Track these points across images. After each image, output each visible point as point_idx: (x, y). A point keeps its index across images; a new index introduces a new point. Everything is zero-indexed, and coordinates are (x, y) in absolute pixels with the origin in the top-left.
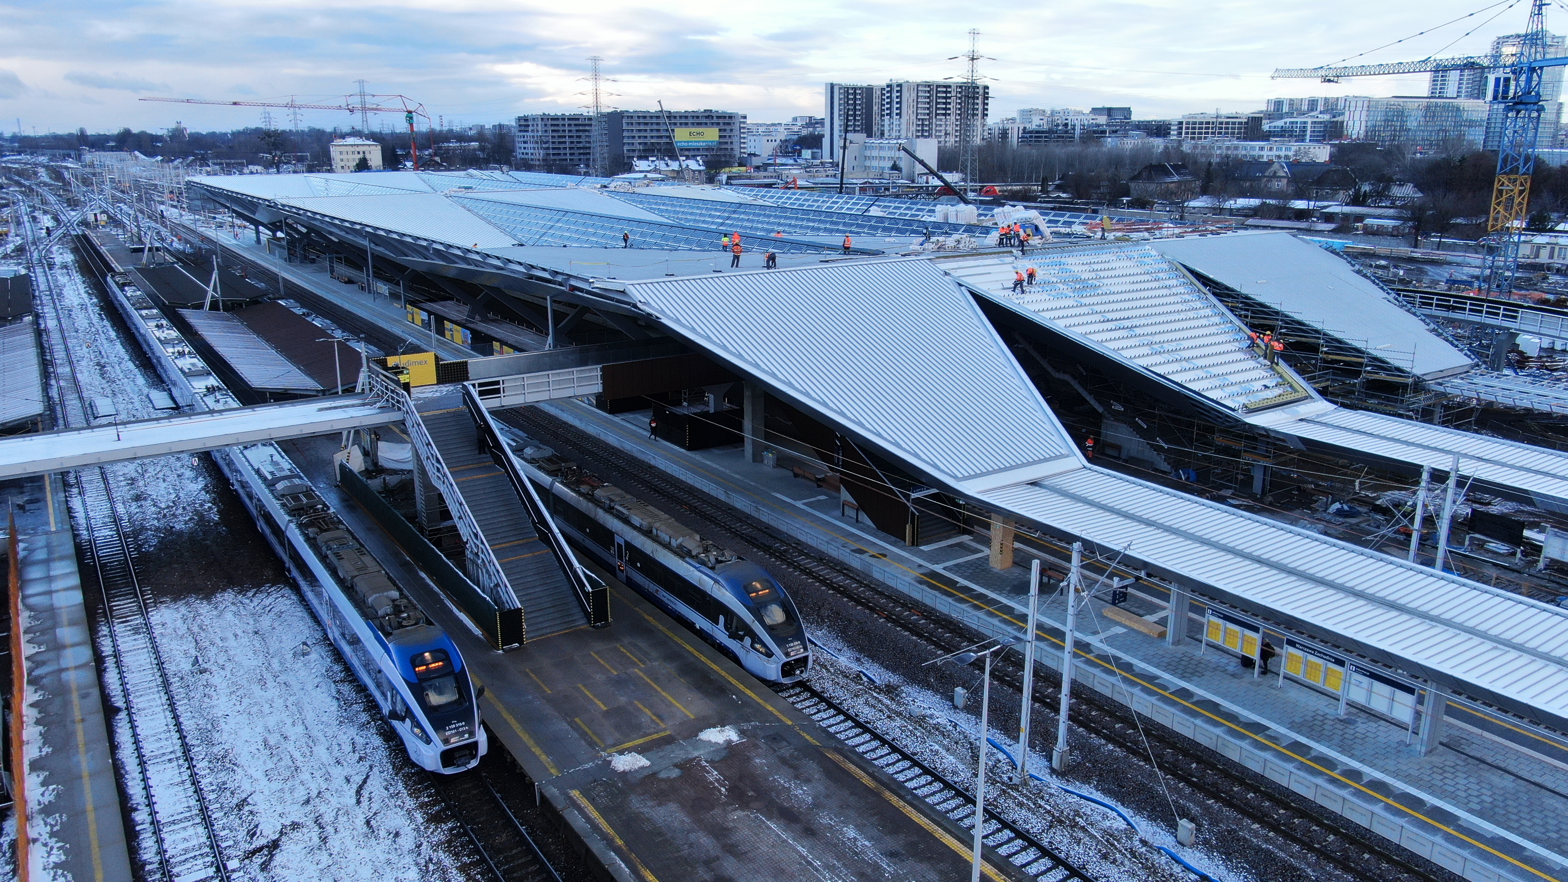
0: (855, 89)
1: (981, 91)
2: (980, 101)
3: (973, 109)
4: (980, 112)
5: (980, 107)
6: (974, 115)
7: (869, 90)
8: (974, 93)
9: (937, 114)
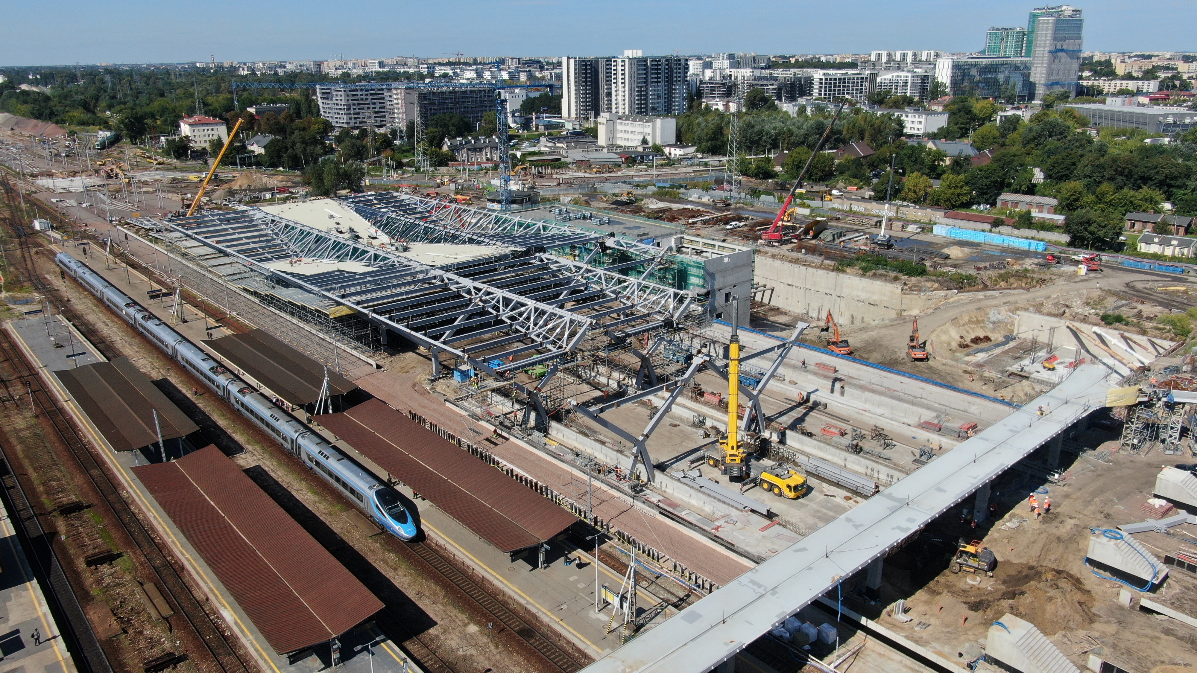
0: (587, 61)
1: (683, 63)
2: (682, 70)
7: (597, 61)
8: (677, 64)
9: (651, 82)
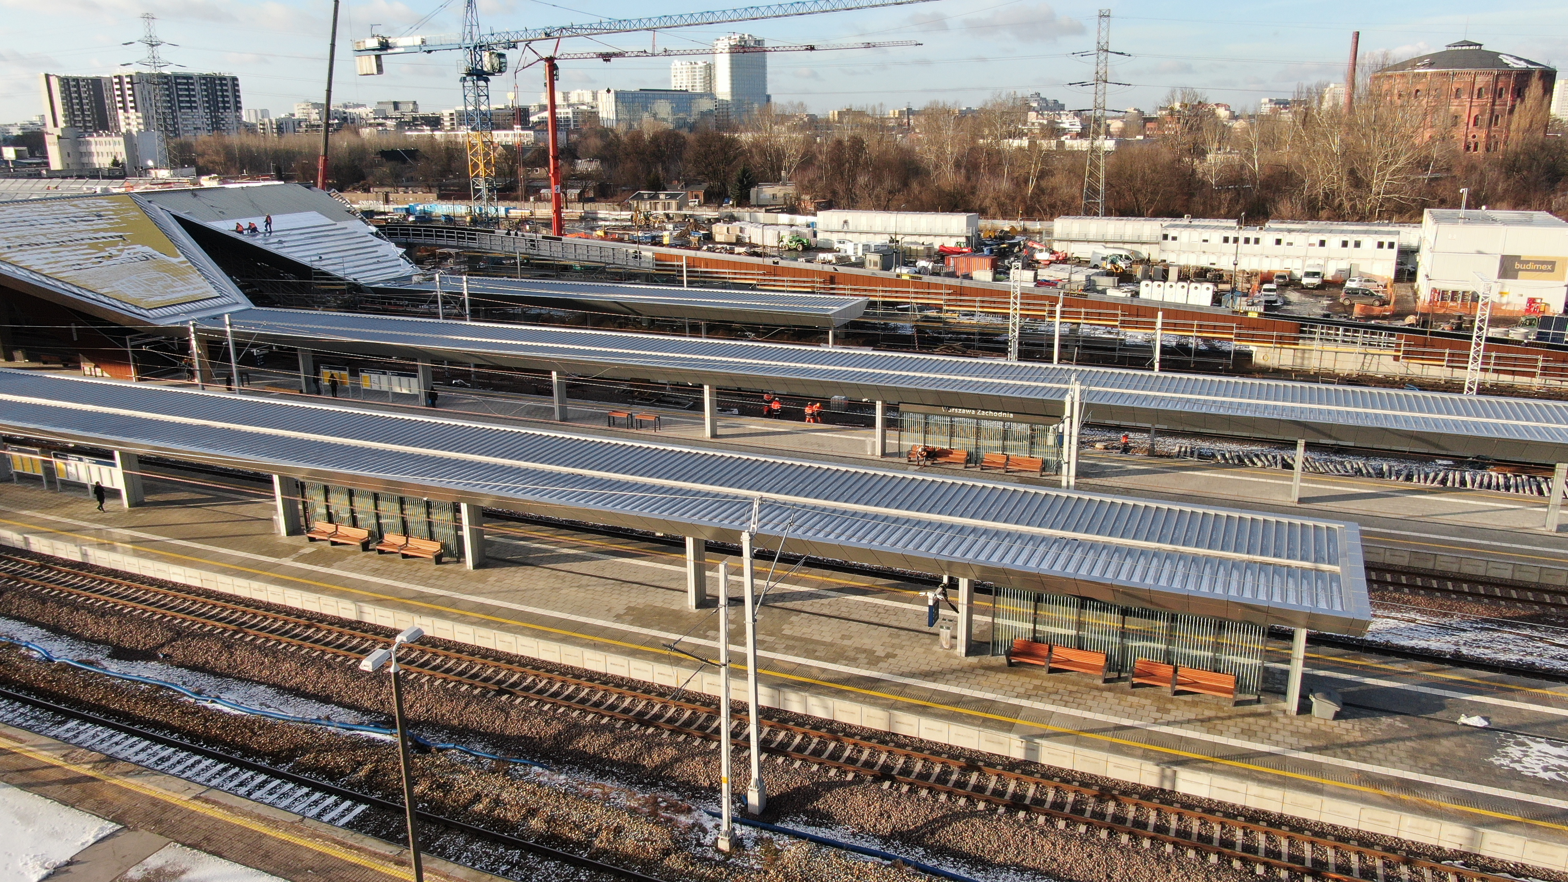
0: (76, 80)
1: (230, 83)
2: (229, 94)
3: (224, 102)
4: (232, 104)
5: (232, 100)
6: (225, 108)
8: (221, 85)
9: (181, 108)
